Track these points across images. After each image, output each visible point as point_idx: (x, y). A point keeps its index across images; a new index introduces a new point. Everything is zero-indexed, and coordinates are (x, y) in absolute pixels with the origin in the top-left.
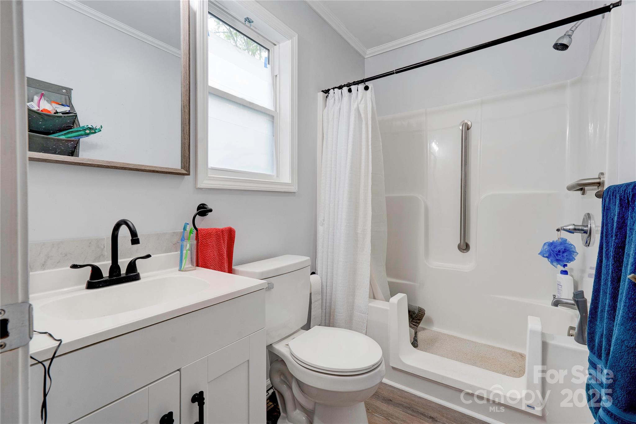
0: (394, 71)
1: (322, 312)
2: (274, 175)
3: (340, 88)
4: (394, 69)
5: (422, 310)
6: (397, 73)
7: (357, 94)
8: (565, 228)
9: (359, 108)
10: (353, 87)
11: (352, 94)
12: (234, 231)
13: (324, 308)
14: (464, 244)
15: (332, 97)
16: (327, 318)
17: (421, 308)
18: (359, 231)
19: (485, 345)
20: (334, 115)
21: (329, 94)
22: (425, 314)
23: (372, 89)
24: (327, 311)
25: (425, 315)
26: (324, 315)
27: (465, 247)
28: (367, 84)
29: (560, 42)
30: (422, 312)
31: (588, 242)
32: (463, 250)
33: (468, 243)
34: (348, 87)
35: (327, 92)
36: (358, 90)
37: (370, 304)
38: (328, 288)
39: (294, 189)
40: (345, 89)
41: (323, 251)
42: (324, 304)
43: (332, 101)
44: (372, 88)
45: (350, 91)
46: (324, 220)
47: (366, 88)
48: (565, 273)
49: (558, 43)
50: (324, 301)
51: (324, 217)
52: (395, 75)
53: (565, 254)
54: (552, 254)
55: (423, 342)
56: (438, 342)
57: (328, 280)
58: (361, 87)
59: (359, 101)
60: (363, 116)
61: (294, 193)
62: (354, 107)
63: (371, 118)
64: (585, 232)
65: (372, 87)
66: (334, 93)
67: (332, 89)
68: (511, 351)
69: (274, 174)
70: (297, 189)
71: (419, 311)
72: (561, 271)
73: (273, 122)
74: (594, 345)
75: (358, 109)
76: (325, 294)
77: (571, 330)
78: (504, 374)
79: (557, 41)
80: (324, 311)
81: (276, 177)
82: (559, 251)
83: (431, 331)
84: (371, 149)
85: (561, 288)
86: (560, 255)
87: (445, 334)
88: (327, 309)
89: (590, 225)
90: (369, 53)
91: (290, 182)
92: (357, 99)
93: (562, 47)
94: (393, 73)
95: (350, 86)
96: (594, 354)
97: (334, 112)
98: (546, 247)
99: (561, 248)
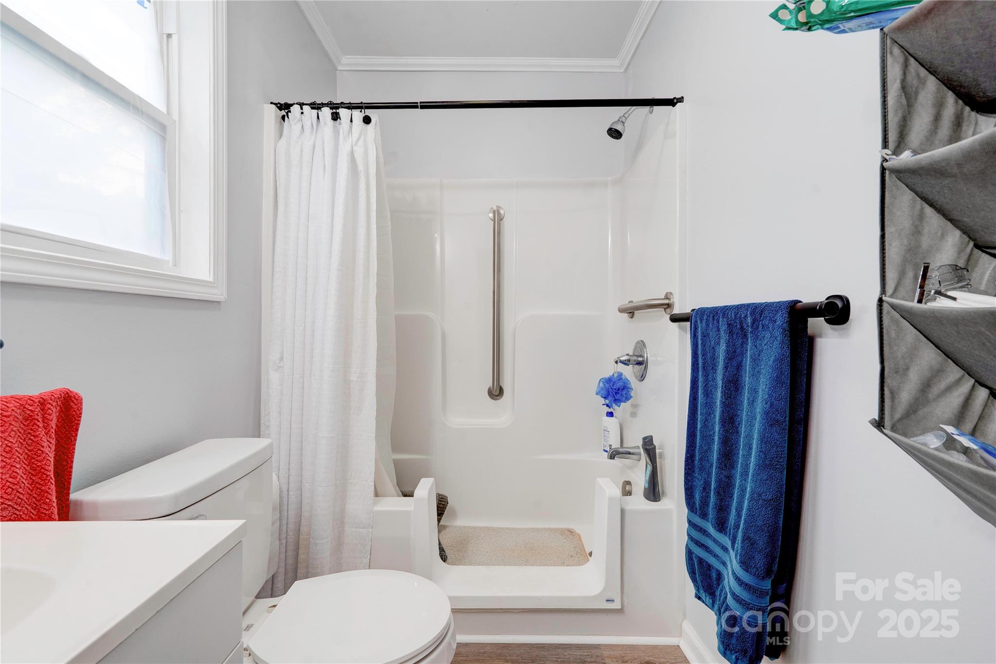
0: (417, 103)
1: (281, 544)
2: (169, 261)
3: (315, 106)
4: (418, 99)
5: (444, 499)
6: (423, 107)
7: (351, 127)
8: (621, 359)
9: (355, 154)
10: (343, 112)
11: (340, 124)
12: (77, 400)
13: (284, 536)
14: (497, 389)
15: (297, 120)
16: (290, 553)
17: (442, 495)
18: (354, 377)
19: (528, 529)
20: (301, 156)
21: (290, 112)
22: (448, 503)
23: (376, 125)
24: (289, 540)
25: (448, 505)
26: (283, 550)
27: (496, 392)
28: (369, 112)
29: (615, 127)
30: (444, 502)
31: (644, 376)
32: (496, 396)
33: (502, 386)
34: (331, 108)
35: (285, 107)
36: (351, 121)
37: (376, 508)
38: (291, 493)
39: (219, 294)
40: (326, 112)
41: (280, 421)
42: (284, 528)
43: (297, 128)
44: (376, 122)
45: (335, 117)
46: (282, 359)
47: (367, 120)
48: (610, 415)
49: (612, 128)
50: (284, 522)
51: (282, 353)
52: (419, 110)
53: (624, 392)
54: (611, 393)
55: (452, 549)
56: (471, 543)
57: (291, 477)
58: (358, 115)
59: (355, 139)
60: (361, 167)
61: (218, 302)
62: (345, 149)
63: (375, 175)
64: (639, 363)
65: (376, 120)
66: (302, 113)
67: (297, 104)
68: (558, 529)
69: (168, 257)
70: (225, 295)
71: (441, 501)
72: (607, 413)
73: (163, 138)
74: (694, 503)
75: (352, 153)
76: (285, 508)
77: (627, 486)
78: (563, 564)
79: (612, 125)
80: (284, 541)
81: (173, 265)
82: (619, 390)
83: (456, 527)
84: (375, 230)
85: (608, 434)
86: (618, 393)
87: (475, 528)
88: (288, 537)
89: (647, 354)
90: (346, 62)
91: (211, 279)
92: (350, 136)
93: (615, 134)
94: (416, 107)
95: (338, 108)
96: (696, 513)
97: (302, 151)
98: (601, 384)
99: (619, 385)
